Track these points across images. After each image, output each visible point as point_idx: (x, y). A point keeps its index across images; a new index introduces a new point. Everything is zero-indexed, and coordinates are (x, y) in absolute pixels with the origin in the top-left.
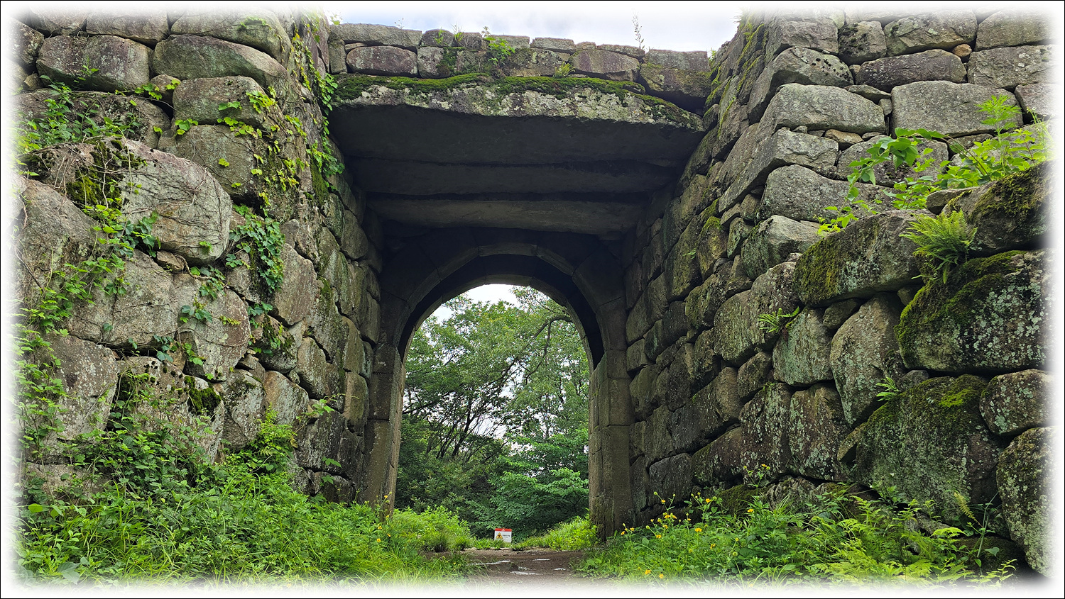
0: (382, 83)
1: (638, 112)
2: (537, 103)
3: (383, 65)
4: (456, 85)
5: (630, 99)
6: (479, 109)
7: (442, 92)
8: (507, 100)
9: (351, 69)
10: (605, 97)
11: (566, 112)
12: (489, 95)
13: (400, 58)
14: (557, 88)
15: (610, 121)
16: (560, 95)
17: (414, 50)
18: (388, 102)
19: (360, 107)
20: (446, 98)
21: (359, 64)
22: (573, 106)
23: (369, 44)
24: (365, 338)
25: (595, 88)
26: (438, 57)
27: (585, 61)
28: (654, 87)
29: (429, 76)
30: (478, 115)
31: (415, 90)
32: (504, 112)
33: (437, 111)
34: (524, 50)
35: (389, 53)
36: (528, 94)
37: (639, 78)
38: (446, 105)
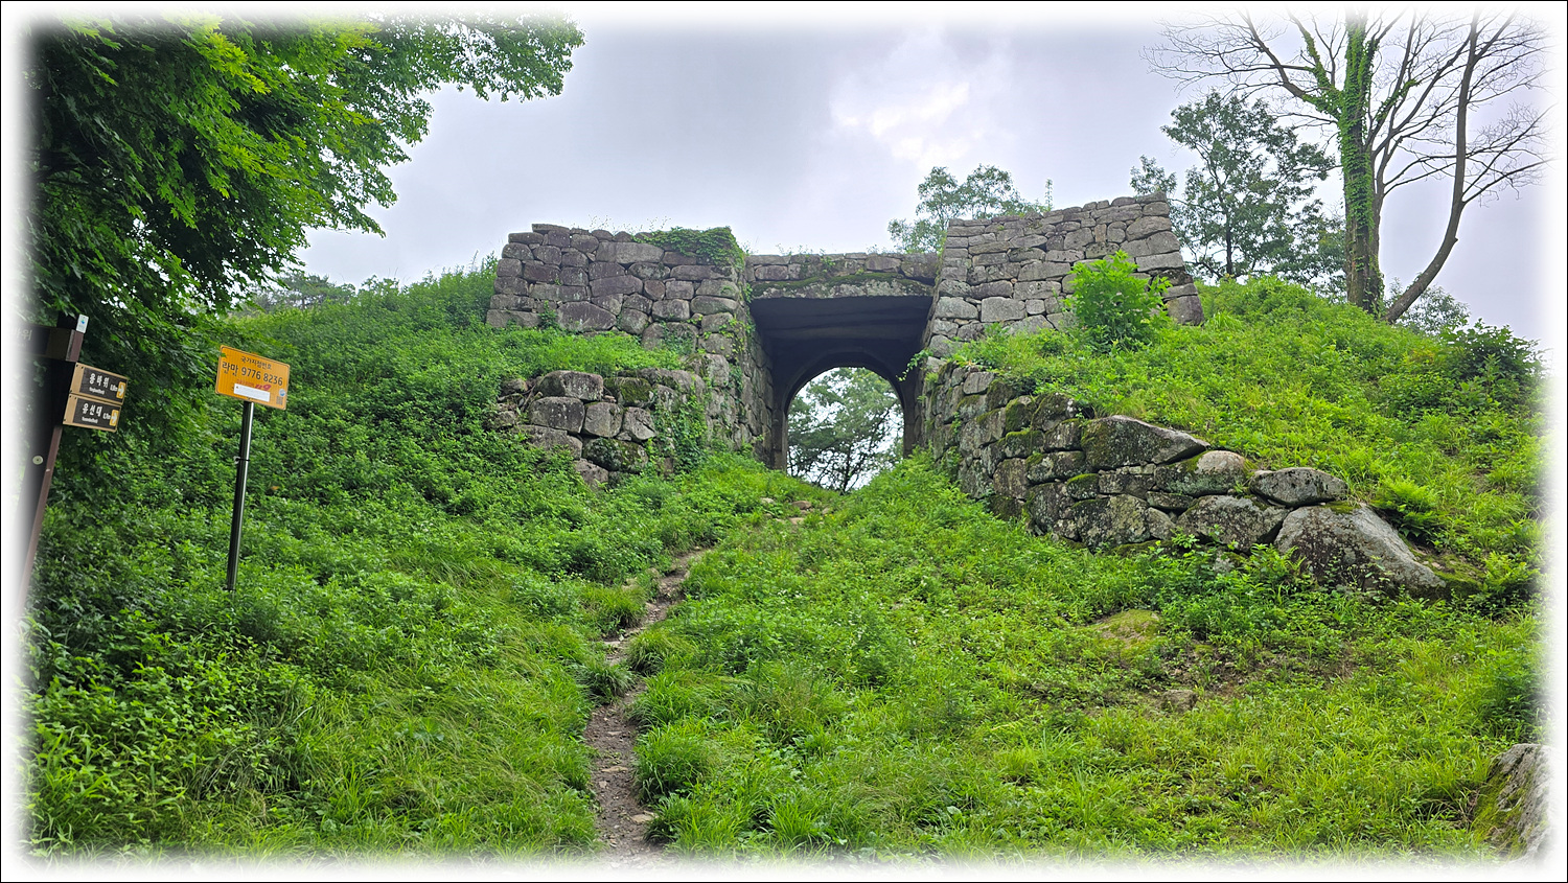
0: (773, 287)
1: (898, 290)
2: (848, 290)
3: (772, 276)
4: (807, 285)
5: (894, 284)
6: (819, 296)
7: (800, 288)
8: (832, 290)
9: (757, 279)
10: (882, 284)
11: (862, 294)
12: (824, 288)
13: (780, 272)
14: (857, 281)
15: (884, 296)
16: (859, 285)
17: (787, 266)
18: (776, 296)
19: (762, 299)
20: (804, 292)
21: (761, 277)
22: (865, 290)
23: (765, 265)
24: (767, 407)
25: (876, 279)
26: (798, 269)
27: (872, 264)
28: (908, 275)
29: (795, 280)
30: (819, 299)
31: (789, 288)
32: (831, 296)
33: (800, 298)
34: (841, 261)
35: (775, 270)
36: (843, 286)
37: (901, 272)
38: (803, 296)
